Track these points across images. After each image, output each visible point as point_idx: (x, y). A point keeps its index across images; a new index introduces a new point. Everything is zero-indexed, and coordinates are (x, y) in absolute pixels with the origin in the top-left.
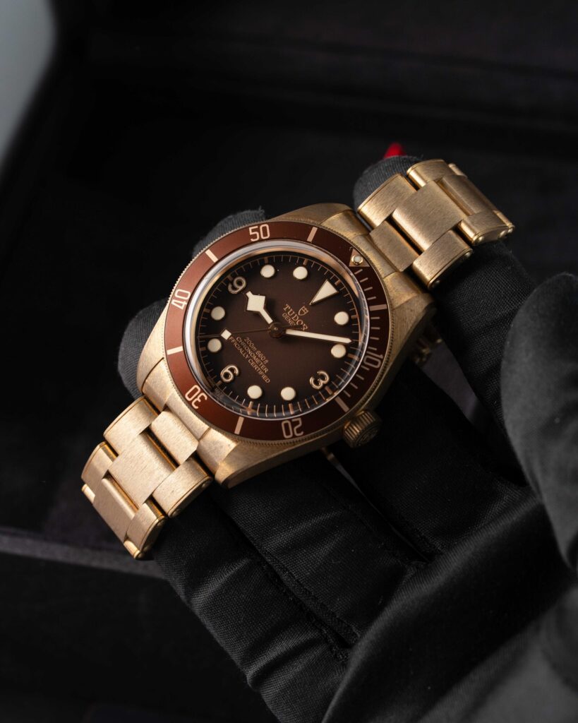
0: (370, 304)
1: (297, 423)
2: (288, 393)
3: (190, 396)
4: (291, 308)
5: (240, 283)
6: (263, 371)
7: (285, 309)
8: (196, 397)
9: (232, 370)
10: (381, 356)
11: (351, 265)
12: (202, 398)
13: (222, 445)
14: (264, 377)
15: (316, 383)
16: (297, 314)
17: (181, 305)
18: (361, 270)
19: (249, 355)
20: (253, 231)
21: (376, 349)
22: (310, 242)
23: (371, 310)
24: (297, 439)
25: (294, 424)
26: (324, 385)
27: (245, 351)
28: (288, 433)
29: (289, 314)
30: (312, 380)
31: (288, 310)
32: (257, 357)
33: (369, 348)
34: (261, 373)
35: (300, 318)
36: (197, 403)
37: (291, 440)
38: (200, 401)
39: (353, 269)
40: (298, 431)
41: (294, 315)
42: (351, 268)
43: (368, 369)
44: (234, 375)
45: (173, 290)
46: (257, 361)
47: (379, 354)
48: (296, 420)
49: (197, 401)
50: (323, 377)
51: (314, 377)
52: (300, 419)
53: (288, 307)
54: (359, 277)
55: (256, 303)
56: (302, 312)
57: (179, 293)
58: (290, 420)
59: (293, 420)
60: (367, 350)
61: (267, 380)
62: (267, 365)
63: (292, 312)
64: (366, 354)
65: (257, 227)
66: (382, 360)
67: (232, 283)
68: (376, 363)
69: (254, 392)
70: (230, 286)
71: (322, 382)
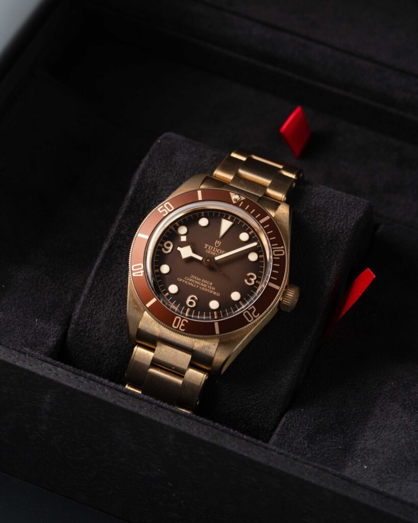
0: (258, 219)
1: (253, 309)
2: (236, 296)
3: (176, 325)
4: (209, 245)
5: (168, 245)
6: (212, 290)
7: (206, 247)
8: (180, 324)
9: (193, 298)
10: (282, 247)
11: (234, 202)
12: (184, 322)
13: (207, 346)
14: (215, 293)
15: (250, 282)
17: (140, 274)
18: (242, 202)
19: (198, 285)
20: (161, 209)
21: (277, 244)
22: (201, 201)
23: (261, 223)
24: (257, 319)
25: (251, 311)
26: (255, 281)
27: (194, 284)
28: (250, 319)
29: (209, 249)
30: (246, 281)
31: (208, 247)
32: (204, 283)
33: (273, 245)
34: (211, 292)
35: (218, 248)
36: (182, 328)
37: (254, 322)
38: (184, 325)
39: (237, 205)
40: (256, 314)
41: (213, 249)
42: (235, 205)
43: (279, 258)
44: (196, 301)
45: (130, 267)
46: (205, 286)
47: (281, 246)
48: (251, 308)
49: (182, 326)
50: (252, 277)
51: (247, 279)
52: (253, 307)
53: (207, 245)
54: (243, 208)
55: (186, 252)
56: (217, 245)
57: (135, 268)
58: (247, 310)
59: (249, 309)
60: (272, 247)
61: (218, 294)
62: (213, 286)
63: (211, 248)
64: (273, 250)
65: (162, 207)
66: (284, 249)
67: (163, 247)
68: (282, 253)
69: (214, 305)
70: (163, 250)
71: (253, 280)
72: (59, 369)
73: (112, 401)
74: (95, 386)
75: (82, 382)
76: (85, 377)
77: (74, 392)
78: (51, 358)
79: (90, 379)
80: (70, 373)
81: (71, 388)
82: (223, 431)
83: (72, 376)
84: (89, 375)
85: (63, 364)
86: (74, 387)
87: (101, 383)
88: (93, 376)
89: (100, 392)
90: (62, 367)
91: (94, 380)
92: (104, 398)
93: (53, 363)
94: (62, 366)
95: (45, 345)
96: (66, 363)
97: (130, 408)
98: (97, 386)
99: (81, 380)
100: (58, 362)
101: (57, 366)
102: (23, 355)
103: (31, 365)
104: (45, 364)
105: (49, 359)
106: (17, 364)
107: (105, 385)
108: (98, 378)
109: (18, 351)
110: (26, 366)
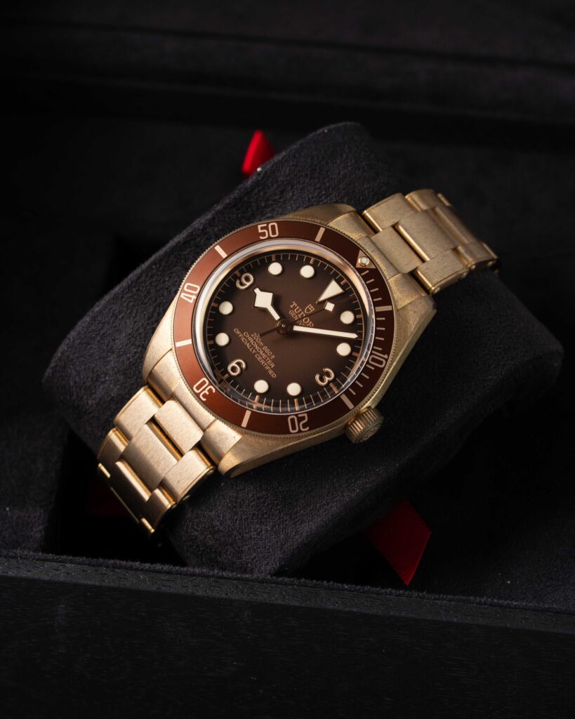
2: (294, 389)
4: (298, 305)
5: (248, 279)
7: (292, 306)
13: (227, 436)
15: (322, 379)
16: (303, 311)
21: (381, 349)
22: (318, 242)
23: (377, 311)
24: (303, 434)
25: (300, 419)
26: (329, 382)
29: (295, 311)
30: (317, 377)
31: (294, 307)
33: (375, 347)
37: (297, 435)
40: (304, 426)
41: (300, 312)
43: (373, 368)
47: (384, 354)
48: (302, 415)
50: (328, 374)
51: (319, 374)
52: (306, 415)
53: (295, 304)
56: (308, 310)
58: (296, 415)
59: (299, 416)
62: (273, 360)
63: (298, 310)
65: (265, 225)
66: (387, 360)
69: (261, 386)
71: (327, 379)
72: (68, 565)
73: (154, 589)
74: (125, 575)
75: (106, 574)
76: (107, 567)
78: (52, 554)
79: (114, 567)
80: (86, 567)
83: (90, 569)
84: (111, 562)
85: (71, 557)
86: (97, 584)
87: (131, 568)
88: (118, 562)
89: (134, 581)
90: (71, 562)
91: (120, 568)
92: (142, 587)
93: (57, 559)
94: (70, 560)
96: (74, 555)
97: (183, 591)
98: (127, 575)
99: (104, 572)
100: (64, 557)
101: (64, 562)
102: (13, 560)
103: (29, 571)
104: (47, 565)
105: (50, 556)
106: (10, 574)
107: (137, 569)
108: (124, 563)
109: (5, 557)
110: (24, 574)
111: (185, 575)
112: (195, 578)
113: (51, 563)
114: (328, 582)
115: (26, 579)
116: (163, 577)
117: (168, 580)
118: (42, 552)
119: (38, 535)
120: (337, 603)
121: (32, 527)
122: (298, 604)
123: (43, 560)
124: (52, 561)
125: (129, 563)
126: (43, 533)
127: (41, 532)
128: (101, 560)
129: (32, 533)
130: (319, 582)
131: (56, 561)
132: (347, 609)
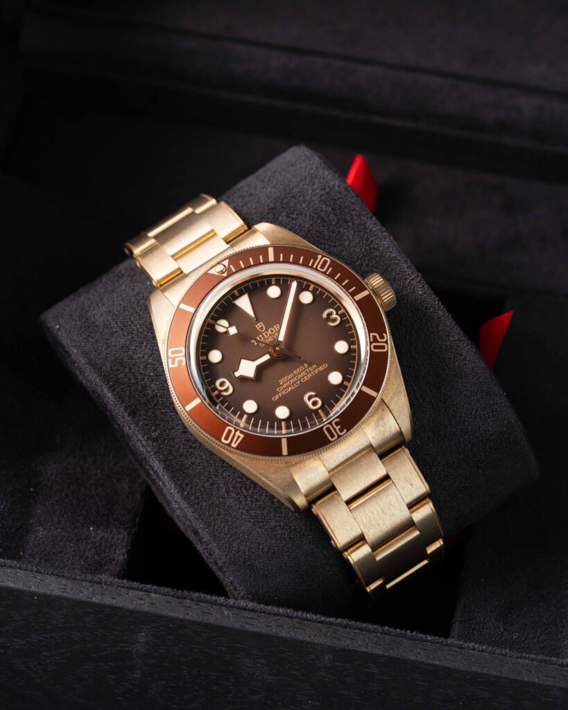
72: (153, 595)
73: (237, 626)
74: (209, 609)
75: (190, 607)
76: (192, 600)
77: (182, 623)
78: (137, 582)
79: (199, 600)
80: (170, 599)
81: (177, 619)
82: (397, 636)
83: (174, 601)
84: (196, 595)
85: (156, 587)
87: (216, 603)
88: (202, 595)
89: (218, 616)
90: (156, 592)
91: (205, 601)
92: (225, 623)
93: (142, 588)
94: (156, 590)
95: (114, 562)
96: (160, 585)
97: (266, 631)
98: (212, 609)
99: (188, 605)
100: (149, 586)
101: (149, 591)
102: (98, 586)
103: (113, 598)
104: (131, 593)
105: (135, 584)
106: (94, 599)
107: (221, 605)
108: (208, 597)
109: (90, 582)
110: (108, 600)
111: (269, 614)
112: (278, 617)
113: (136, 592)
114: (412, 632)
115: (110, 607)
116: (247, 614)
117: (251, 618)
118: (127, 580)
119: (121, 558)
120: (420, 654)
121: (115, 550)
122: (381, 653)
123: (128, 588)
124: (137, 589)
125: (214, 598)
126: (126, 556)
127: (123, 555)
128: (186, 592)
129: (115, 556)
130: (403, 632)
131: (141, 590)
132: (429, 662)
